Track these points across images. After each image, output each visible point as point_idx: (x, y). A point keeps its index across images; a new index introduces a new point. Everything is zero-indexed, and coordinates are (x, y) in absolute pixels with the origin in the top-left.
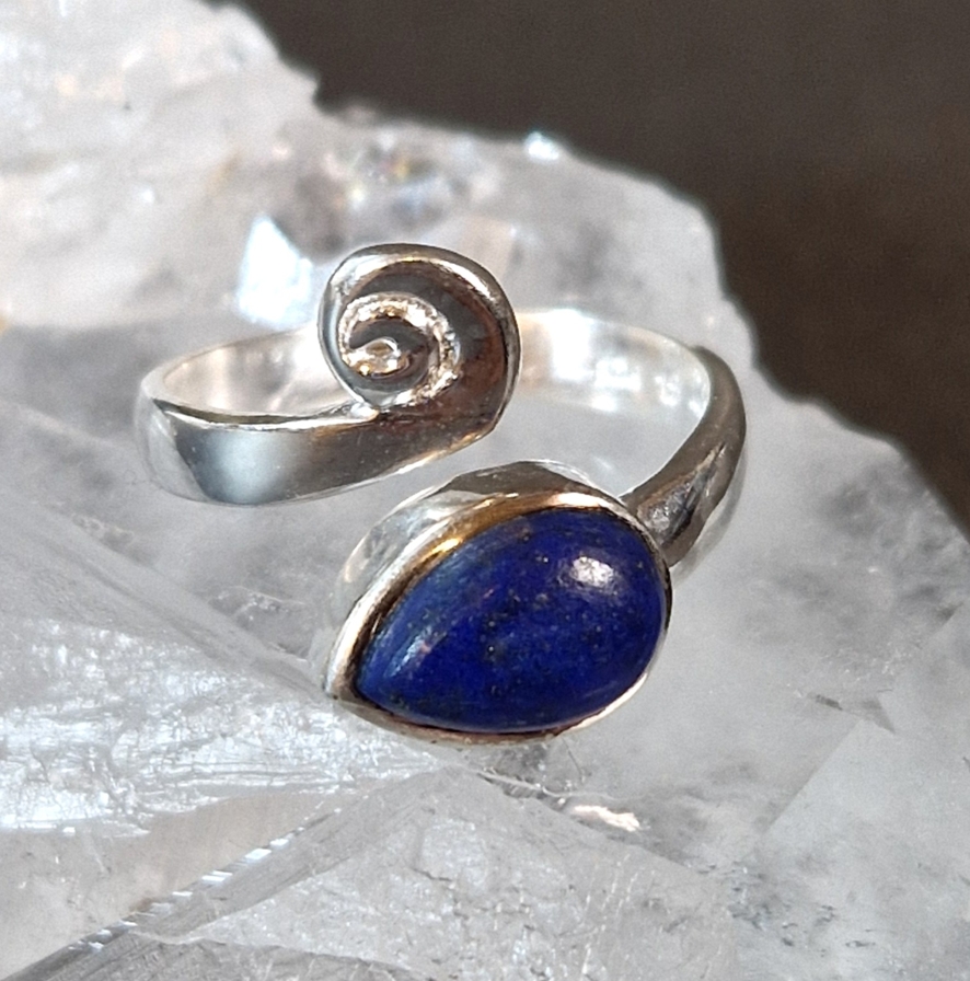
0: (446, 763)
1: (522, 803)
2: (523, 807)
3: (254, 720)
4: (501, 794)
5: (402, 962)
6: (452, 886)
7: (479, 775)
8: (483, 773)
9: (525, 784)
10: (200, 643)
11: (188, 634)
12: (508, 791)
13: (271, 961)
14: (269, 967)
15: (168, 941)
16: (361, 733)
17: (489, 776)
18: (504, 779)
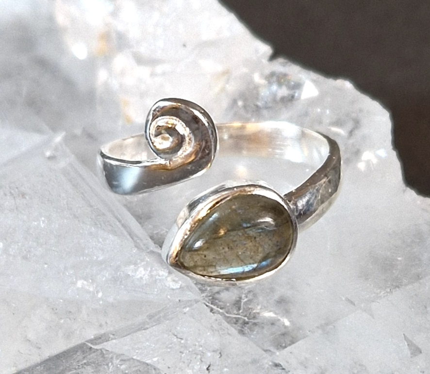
0: (196, 297)
1: (214, 315)
2: (214, 317)
3: (143, 272)
4: (209, 310)
5: (159, 366)
6: (182, 342)
7: (205, 303)
9: (219, 309)
10: (135, 242)
11: (132, 238)
12: (212, 310)
13: (120, 359)
14: (118, 361)
15: (93, 347)
17: (208, 304)
18: (212, 306)
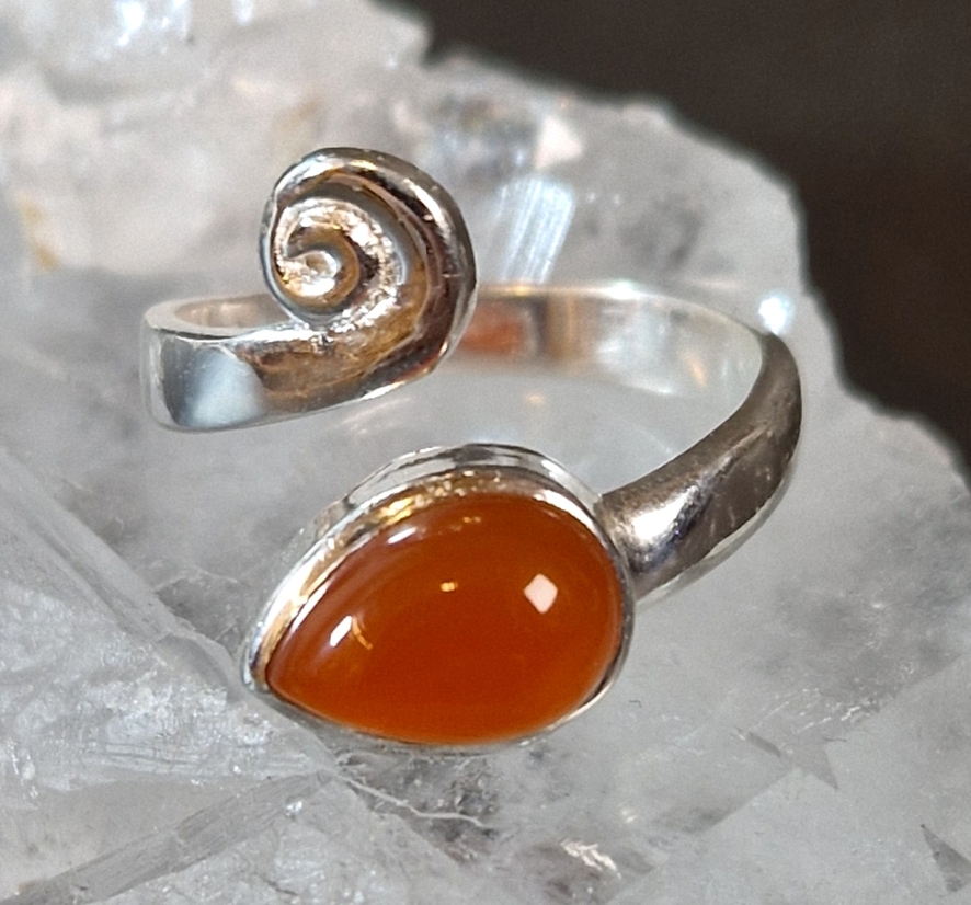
0: (320, 767)
1: (383, 818)
2: (383, 823)
3: (152, 701)
4: (363, 804)
7: (349, 784)
8: (353, 782)
9: (393, 800)
10: (118, 613)
11: (108, 603)
12: (372, 802)
16: (247, 726)
17: (358, 786)
18: (372, 790)
